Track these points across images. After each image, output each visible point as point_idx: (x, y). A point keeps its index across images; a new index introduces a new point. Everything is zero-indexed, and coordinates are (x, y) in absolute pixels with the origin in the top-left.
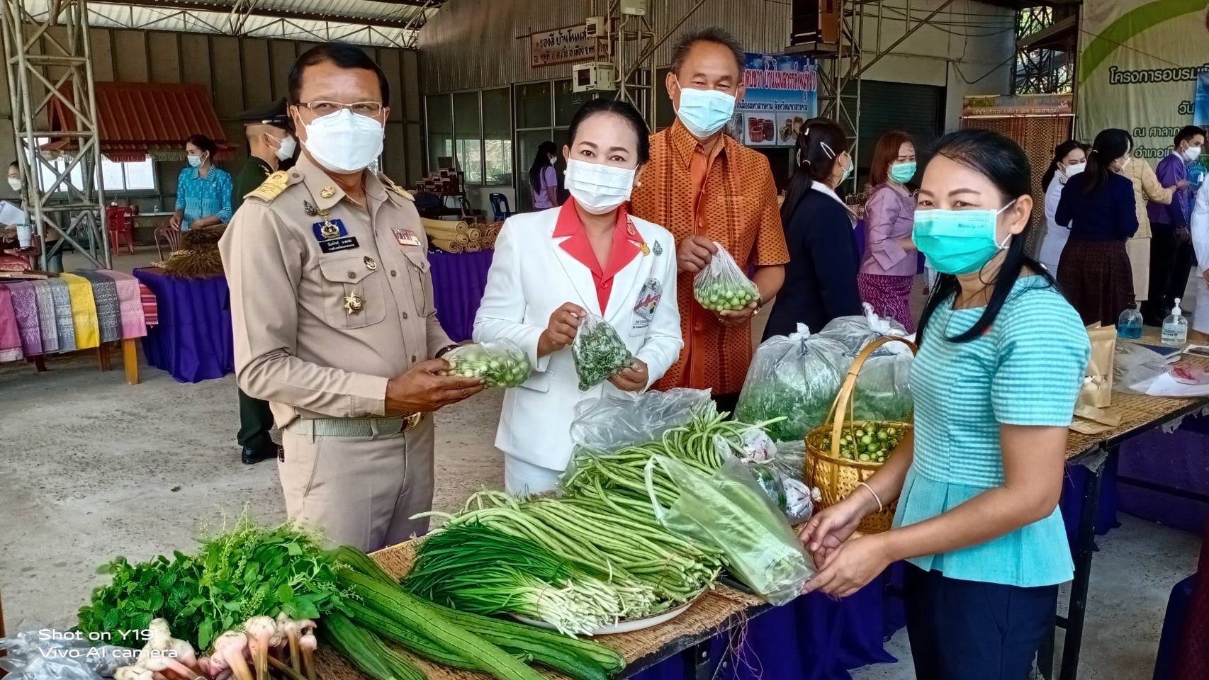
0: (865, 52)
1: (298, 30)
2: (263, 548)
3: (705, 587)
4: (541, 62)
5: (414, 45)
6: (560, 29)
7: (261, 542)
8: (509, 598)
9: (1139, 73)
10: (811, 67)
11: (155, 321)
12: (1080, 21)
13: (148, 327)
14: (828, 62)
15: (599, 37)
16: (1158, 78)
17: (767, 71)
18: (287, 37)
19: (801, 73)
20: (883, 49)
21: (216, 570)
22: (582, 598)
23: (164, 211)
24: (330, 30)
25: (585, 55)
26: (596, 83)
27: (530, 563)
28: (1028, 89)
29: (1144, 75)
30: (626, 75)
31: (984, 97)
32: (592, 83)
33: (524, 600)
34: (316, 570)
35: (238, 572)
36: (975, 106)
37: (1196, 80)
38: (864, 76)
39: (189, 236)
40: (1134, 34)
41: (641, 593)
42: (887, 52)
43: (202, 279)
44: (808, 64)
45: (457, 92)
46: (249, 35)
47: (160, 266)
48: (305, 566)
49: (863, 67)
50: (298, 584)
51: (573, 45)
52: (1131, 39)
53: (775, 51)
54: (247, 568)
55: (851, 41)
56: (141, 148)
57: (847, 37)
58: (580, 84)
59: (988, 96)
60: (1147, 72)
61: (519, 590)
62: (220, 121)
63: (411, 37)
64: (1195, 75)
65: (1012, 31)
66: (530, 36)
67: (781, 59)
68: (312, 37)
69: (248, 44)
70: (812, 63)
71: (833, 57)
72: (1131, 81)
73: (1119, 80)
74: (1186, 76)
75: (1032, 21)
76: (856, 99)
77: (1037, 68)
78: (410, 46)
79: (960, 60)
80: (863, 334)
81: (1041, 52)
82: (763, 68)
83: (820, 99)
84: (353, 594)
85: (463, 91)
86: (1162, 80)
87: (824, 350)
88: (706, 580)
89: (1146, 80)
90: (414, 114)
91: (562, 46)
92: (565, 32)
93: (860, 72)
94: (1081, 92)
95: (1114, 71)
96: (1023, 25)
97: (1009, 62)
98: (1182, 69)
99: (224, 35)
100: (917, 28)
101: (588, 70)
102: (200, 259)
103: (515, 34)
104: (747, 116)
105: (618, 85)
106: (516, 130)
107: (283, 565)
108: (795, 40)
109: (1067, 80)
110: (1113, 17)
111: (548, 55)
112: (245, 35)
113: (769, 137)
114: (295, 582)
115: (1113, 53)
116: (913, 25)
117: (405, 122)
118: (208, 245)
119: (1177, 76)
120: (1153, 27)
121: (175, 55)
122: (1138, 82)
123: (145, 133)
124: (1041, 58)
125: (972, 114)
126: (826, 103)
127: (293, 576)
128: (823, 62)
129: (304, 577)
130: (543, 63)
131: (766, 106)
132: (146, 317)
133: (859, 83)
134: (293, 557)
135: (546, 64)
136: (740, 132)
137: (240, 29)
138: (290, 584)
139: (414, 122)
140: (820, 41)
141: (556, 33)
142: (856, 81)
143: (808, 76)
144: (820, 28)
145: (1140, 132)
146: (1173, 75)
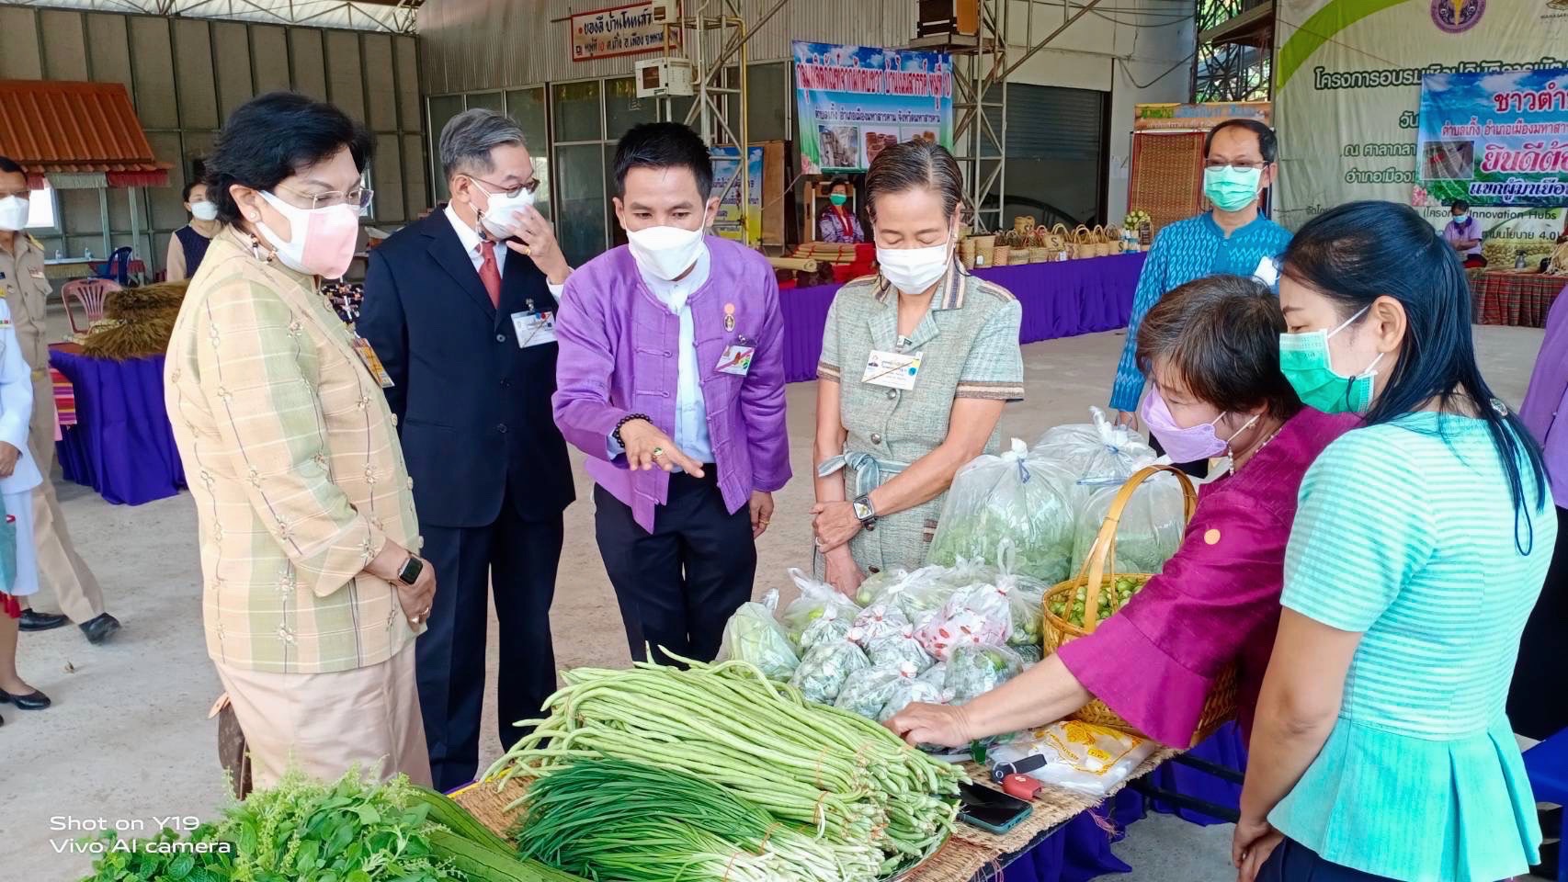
0: (1010, 46)
1: (252, 8)
2: (321, 815)
3: (944, 829)
4: (585, 54)
5: (410, 29)
6: (610, 10)
7: (318, 809)
8: (682, 869)
9: (1351, 75)
10: (944, 66)
11: (72, 419)
12: (1278, 8)
13: (63, 427)
14: (964, 59)
15: (670, 25)
16: (1374, 81)
17: (888, 70)
18: (235, 18)
19: (931, 73)
20: (1035, 43)
21: (255, 855)
22: (789, 866)
23: (68, 257)
24: (294, 8)
25: (645, 46)
26: (667, 85)
27: (704, 813)
28: (1211, 95)
29: (1357, 78)
30: (706, 75)
31: (1161, 105)
32: (662, 86)
33: (703, 870)
34: (401, 845)
35: (288, 858)
36: (1151, 117)
37: (1420, 84)
38: (1011, 78)
39: (117, 298)
40: (1344, 26)
41: (866, 853)
42: (1041, 47)
43: (137, 359)
44: (940, 61)
45: (471, 93)
46: (183, 14)
47: (75, 341)
48: (386, 840)
49: (1009, 66)
50: (378, 867)
51: (627, 32)
52: (1340, 33)
53: (896, 44)
54: (302, 852)
55: (994, 32)
56: (35, 170)
57: (989, 27)
58: (646, 87)
59: (1166, 105)
60: (1361, 73)
61: (696, 857)
62: (145, 133)
63: (407, 18)
64: (1419, 78)
65: (1192, 20)
66: (571, 19)
67: (905, 54)
68: (270, 16)
69: (181, 27)
70: (945, 60)
71: (971, 52)
72: (1341, 86)
73: (1326, 85)
74: (1408, 79)
75: (1217, 9)
76: (1002, 107)
77: (1223, 69)
78: (406, 31)
79: (1129, 58)
80: (1093, 449)
81: (1229, 48)
82: (883, 67)
83: (956, 107)
84: (452, 870)
85: (480, 92)
86: (1380, 84)
87: (1048, 474)
88: (944, 821)
89: (1360, 83)
90: (413, 122)
91: (614, 32)
92: (617, 15)
93: (1006, 73)
94: (1279, 98)
95: (1320, 72)
96: (1204, 12)
97: (1189, 61)
98: (1404, 71)
99: (148, 14)
100: (1078, 16)
101: (657, 68)
102: (134, 332)
103: (550, 16)
104: (865, 129)
105: (696, 88)
106: (554, 144)
107: (354, 840)
108: (923, 31)
109: (1261, 82)
111: (595, 45)
112: (178, 14)
114: (372, 866)
115: (1319, 49)
116: (1073, 12)
117: (401, 133)
118: (143, 311)
119: (1397, 79)
120: (1367, 18)
121: (80, 42)
122: (1350, 86)
123: (40, 150)
124: (1229, 55)
125: (1146, 128)
126: (963, 112)
127: (369, 856)
128: (958, 60)
129: (385, 856)
130: (588, 55)
131: (887, 117)
132: (60, 415)
133: (1005, 85)
134: (365, 827)
135: (592, 58)
136: (855, 152)
137: (170, 6)
138: (365, 869)
139: (414, 133)
140: (954, 31)
141: (606, 16)
142: (1001, 84)
143: (940, 78)
144: (955, 15)
145: (1352, 150)
146: (1392, 78)
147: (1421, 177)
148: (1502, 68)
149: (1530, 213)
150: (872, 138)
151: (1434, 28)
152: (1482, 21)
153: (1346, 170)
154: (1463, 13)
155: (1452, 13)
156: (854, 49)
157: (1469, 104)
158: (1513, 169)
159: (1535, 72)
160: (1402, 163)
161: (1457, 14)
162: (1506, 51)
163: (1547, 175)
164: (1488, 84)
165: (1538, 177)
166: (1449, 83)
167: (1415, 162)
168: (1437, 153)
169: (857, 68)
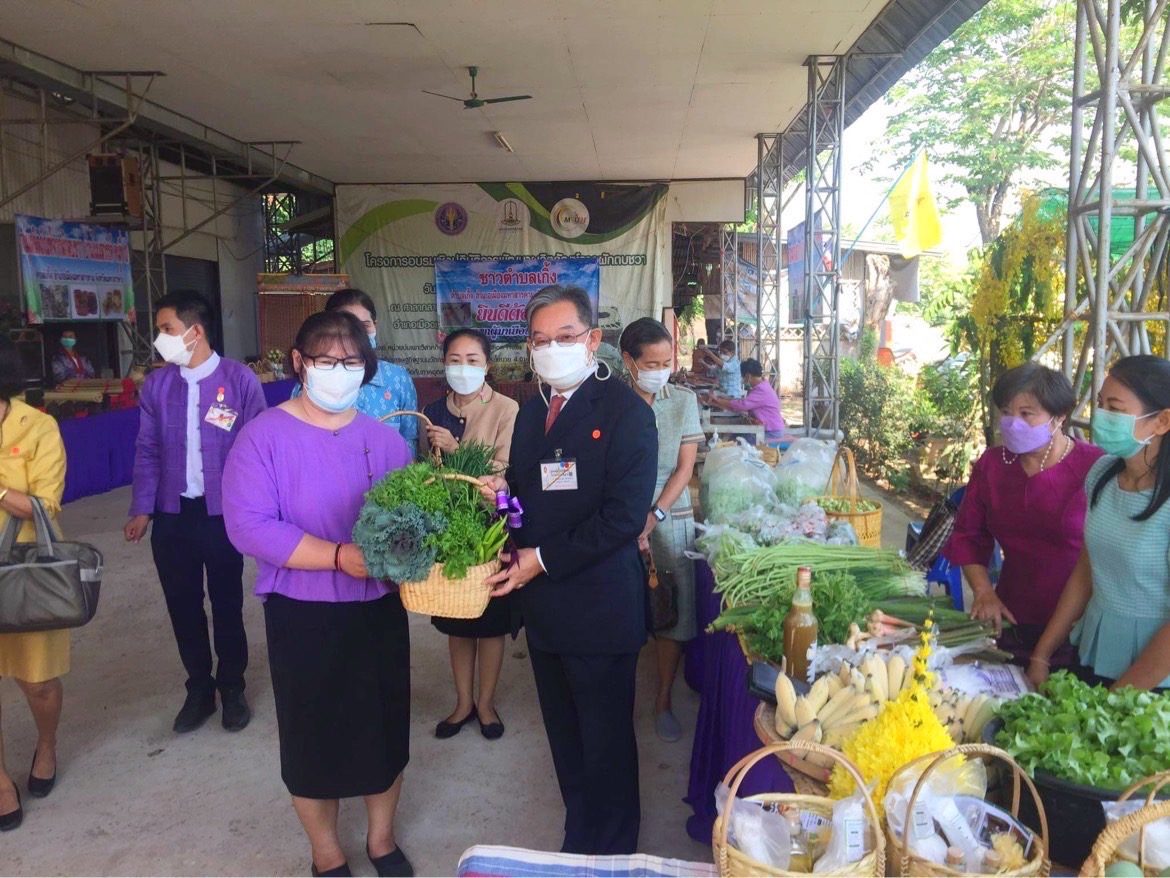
0: (168, 227)
9: (389, 258)
10: (123, 239)
12: (335, 212)
16: (405, 263)
17: (85, 241)
19: (115, 244)
20: (190, 227)
29: (393, 260)
36: (268, 282)
37: (434, 266)
38: (166, 252)
40: (381, 226)
42: (194, 230)
44: (120, 235)
49: (168, 242)
52: (379, 231)
59: (279, 274)
60: (396, 258)
64: (433, 262)
70: (123, 235)
72: (383, 265)
73: (373, 264)
74: (426, 263)
76: (161, 273)
82: (82, 238)
86: (408, 265)
89: (396, 264)
93: (164, 247)
95: (368, 256)
98: (423, 257)
104: (73, 287)
108: (94, 210)
110: (362, 212)
113: (93, 310)
115: (366, 240)
119: (419, 262)
122: (389, 266)
125: (267, 291)
128: (131, 235)
131: (89, 277)
133: (163, 256)
136: (67, 305)
140: (126, 212)
142: (160, 255)
143: (121, 249)
144: (126, 200)
145: (396, 307)
146: (416, 261)
147: (441, 325)
148: (481, 259)
149: (507, 346)
150: (78, 293)
151: (439, 232)
152: (467, 228)
153: (393, 320)
154: (454, 223)
155: (448, 224)
156: (61, 223)
157: (464, 280)
158: (494, 319)
159: (500, 262)
160: (428, 316)
161: (451, 223)
162: (482, 248)
163: (515, 323)
164: (475, 267)
165: (509, 324)
166: (451, 266)
167: (436, 315)
168: (449, 309)
169: (64, 238)
